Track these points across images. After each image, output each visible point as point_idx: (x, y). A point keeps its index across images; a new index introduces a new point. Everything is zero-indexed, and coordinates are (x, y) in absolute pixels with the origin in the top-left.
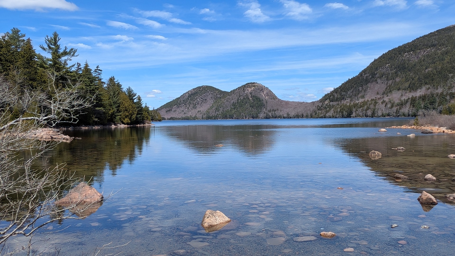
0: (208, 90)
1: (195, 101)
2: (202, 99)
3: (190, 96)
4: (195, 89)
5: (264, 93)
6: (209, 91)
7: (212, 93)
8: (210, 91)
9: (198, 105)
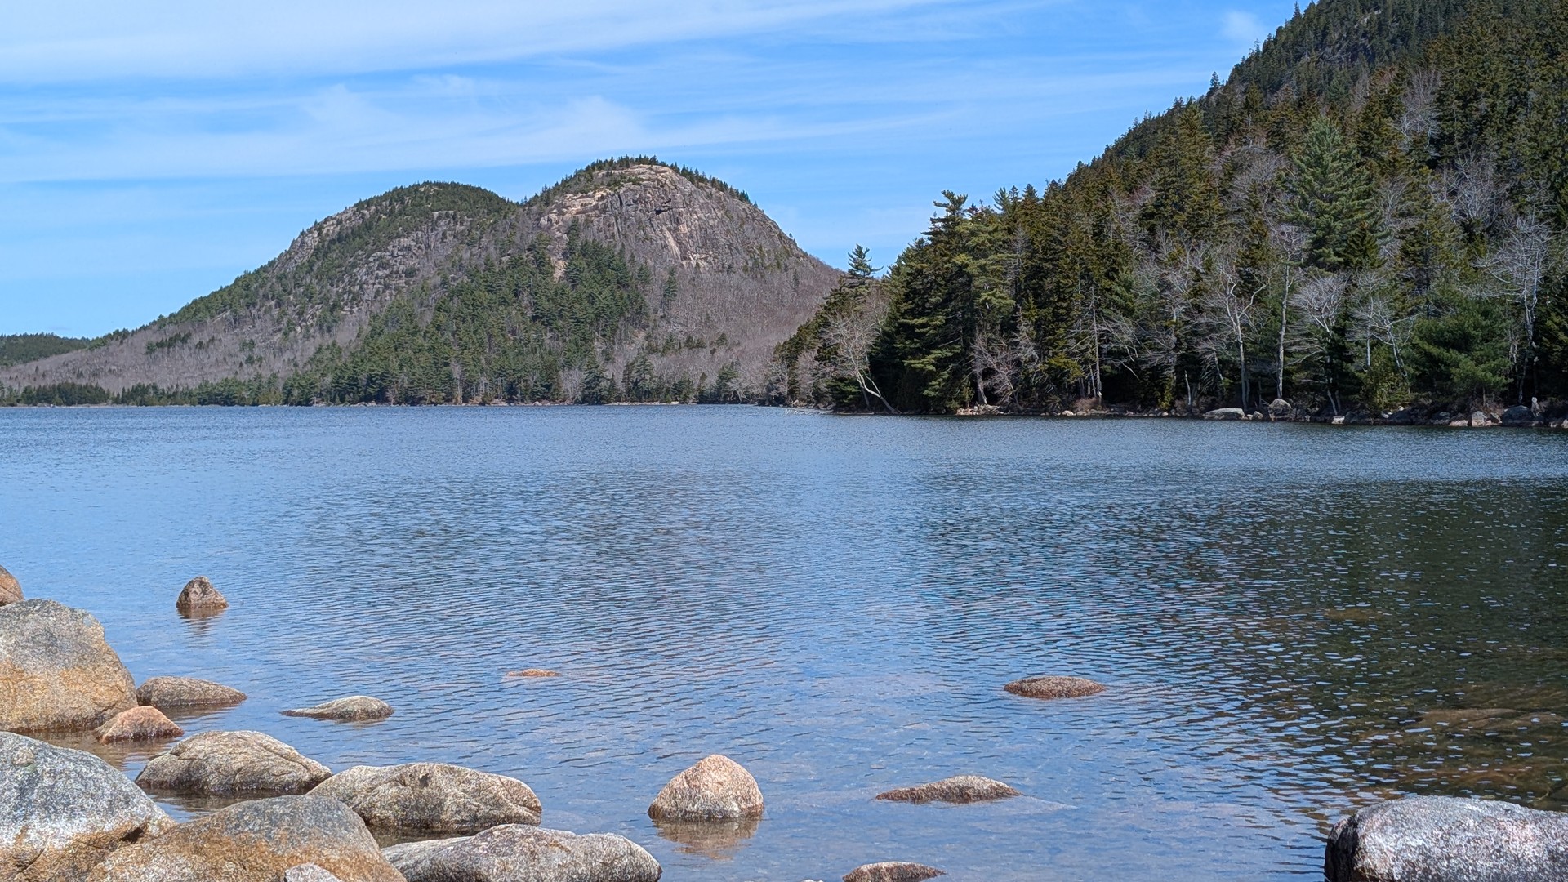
0: (436, 214)
1: (342, 280)
2: (387, 272)
3: (321, 251)
4: (368, 206)
5: (683, 229)
6: (439, 218)
7: (459, 228)
8: (447, 216)
9: (355, 309)
